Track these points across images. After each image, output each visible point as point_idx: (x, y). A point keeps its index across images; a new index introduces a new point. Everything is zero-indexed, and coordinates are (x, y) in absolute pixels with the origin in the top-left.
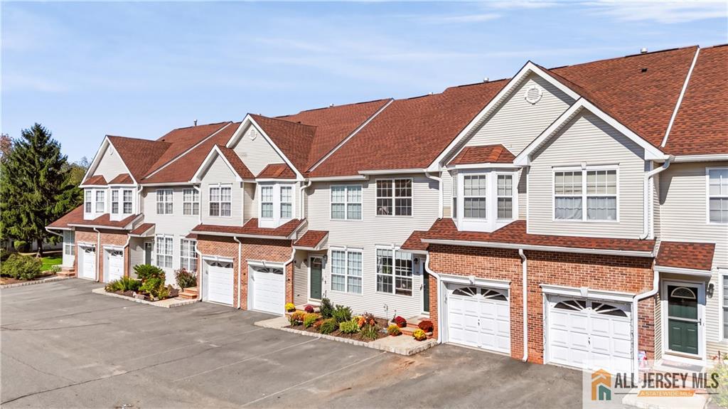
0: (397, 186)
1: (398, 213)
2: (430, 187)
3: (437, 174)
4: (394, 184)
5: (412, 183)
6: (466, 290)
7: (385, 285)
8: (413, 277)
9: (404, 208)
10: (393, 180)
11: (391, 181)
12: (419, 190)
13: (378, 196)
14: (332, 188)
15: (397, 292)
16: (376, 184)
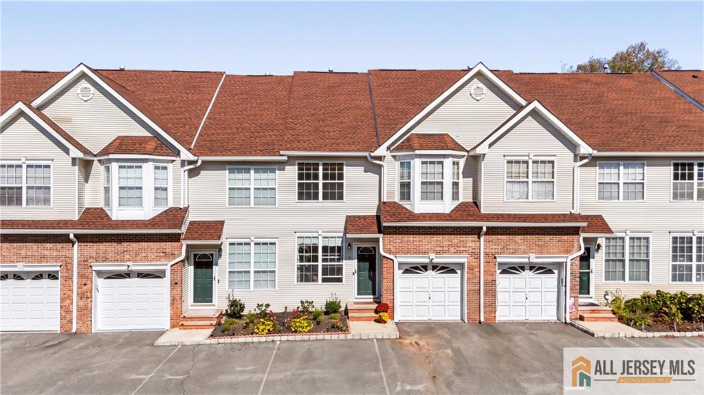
0: (324, 169)
1: (325, 197)
2: (365, 171)
3: (380, 158)
4: (321, 168)
5: (345, 167)
6: (416, 268)
7: (306, 275)
8: (344, 263)
9: (334, 192)
10: (321, 163)
11: (318, 164)
12: (353, 175)
13: (298, 180)
14: (229, 169)
15: (324, 280)
16: (297, 167)
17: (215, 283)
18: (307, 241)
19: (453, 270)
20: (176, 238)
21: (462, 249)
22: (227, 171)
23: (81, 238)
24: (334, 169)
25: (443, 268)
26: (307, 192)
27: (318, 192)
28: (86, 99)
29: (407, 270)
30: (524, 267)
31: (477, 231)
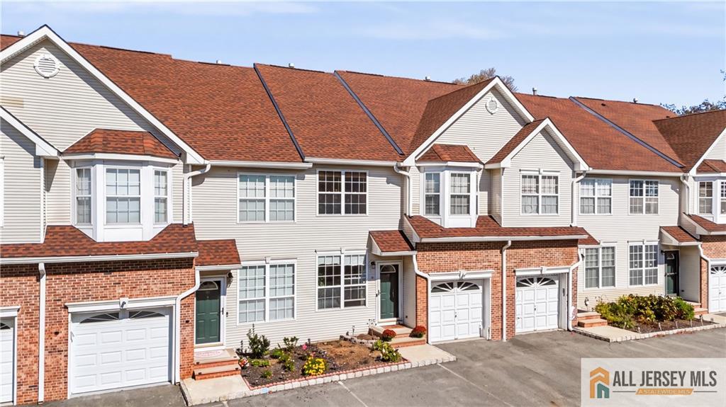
17: (223, 317)
18: (328, 262)
19: (475, 285)
20: (187, 263)
21: (487, 264)
22: (238, 179)
23: (52, 269)
24: (357, 180)
25: (467, 284)
26: (328, 205)
27: (340, 205)
28: (47, 74)
29: (435, 288)
30: (532, 279)
31: (500, 246)
